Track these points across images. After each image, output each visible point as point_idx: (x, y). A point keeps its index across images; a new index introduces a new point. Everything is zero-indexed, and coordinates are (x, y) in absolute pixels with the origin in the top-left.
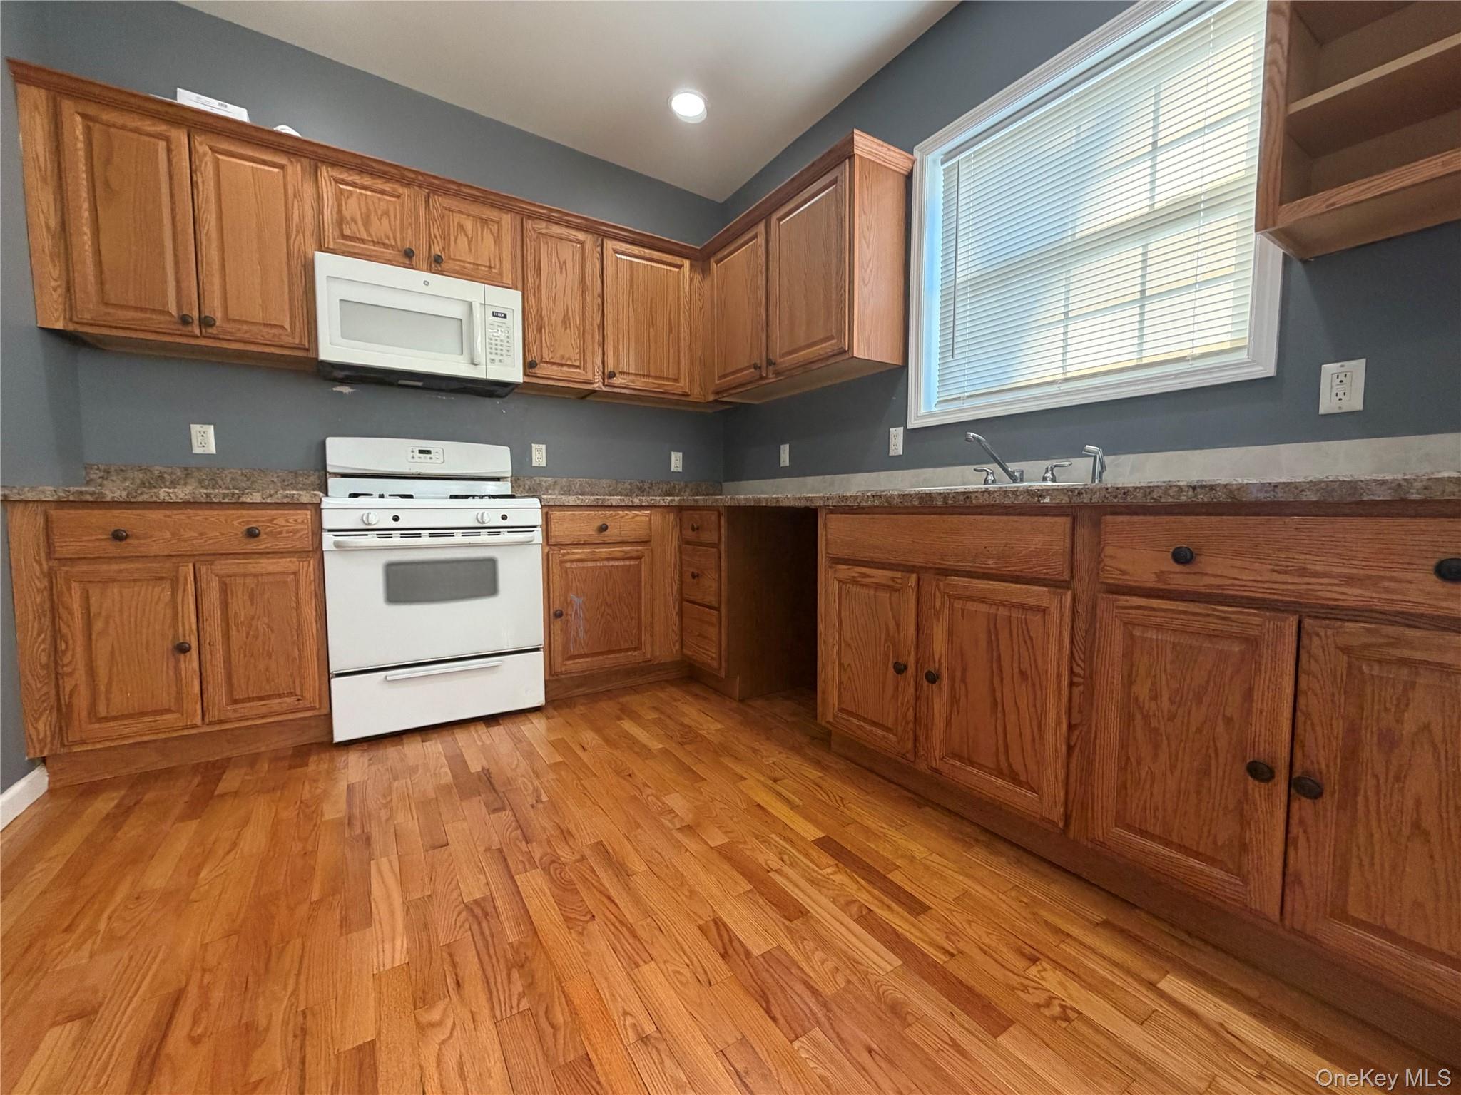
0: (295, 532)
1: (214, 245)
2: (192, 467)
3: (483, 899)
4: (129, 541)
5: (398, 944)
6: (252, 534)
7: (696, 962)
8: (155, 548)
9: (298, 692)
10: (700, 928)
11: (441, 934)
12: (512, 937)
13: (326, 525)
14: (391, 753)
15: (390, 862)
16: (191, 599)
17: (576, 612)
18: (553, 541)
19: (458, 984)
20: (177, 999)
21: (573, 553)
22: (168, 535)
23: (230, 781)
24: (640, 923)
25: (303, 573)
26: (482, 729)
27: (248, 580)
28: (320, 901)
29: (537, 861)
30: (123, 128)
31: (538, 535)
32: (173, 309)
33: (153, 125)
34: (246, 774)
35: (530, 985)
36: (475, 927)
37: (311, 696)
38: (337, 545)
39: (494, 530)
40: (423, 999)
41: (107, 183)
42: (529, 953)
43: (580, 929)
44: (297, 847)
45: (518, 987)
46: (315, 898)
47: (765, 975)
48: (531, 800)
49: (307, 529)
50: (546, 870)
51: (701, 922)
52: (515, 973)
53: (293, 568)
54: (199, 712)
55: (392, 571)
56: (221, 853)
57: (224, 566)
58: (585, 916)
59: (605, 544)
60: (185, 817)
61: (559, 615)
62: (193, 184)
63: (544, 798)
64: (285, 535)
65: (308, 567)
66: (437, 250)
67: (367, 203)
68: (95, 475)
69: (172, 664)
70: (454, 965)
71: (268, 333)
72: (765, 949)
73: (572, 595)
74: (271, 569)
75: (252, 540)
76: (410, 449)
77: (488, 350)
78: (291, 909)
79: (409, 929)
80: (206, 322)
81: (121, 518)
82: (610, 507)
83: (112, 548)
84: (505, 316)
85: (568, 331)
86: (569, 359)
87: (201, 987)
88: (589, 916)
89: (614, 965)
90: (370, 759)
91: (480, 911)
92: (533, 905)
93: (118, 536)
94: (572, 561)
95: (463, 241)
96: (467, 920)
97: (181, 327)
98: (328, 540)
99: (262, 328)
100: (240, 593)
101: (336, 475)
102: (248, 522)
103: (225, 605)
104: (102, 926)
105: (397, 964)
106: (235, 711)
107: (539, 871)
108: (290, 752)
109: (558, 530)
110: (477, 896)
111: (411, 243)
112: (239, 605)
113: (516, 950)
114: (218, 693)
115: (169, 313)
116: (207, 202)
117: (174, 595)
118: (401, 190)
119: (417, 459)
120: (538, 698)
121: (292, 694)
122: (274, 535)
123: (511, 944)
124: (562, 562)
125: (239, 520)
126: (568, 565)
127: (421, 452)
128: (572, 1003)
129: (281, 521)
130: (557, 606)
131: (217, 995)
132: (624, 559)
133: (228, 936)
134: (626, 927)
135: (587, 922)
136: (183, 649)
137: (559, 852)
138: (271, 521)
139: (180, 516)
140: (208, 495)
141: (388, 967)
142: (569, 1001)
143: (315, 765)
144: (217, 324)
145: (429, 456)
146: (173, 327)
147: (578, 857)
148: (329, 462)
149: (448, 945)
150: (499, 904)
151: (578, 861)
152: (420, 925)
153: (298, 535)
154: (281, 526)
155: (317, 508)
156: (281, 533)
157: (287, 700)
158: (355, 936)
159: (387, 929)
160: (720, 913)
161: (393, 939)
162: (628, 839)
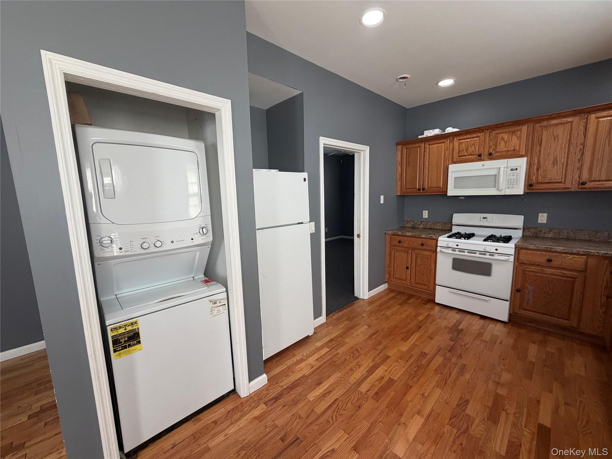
0: (432, 245)
1: (427, 170)
2: (423, 221)
3: (426, 353)
4: (401, 243)
5: (406, 348)
6: (422, 245)
7: (450, 399)
8: (405, 245)
9: (429, 286)
10: (461, 397)
11: (413, 352)
12: (423, 362)
13: (439, 245)
14: (446, 311)
15: (419, 334)
16: (410, 257)
17: (529, 292)
18: (520, 261)
19: (407, 361)
20: (377, 332)
21: (530, 268)
22: (407, 243)
23: (411, 301)
24: (449, 384)
25: (432, 256)
26: (477, 318)
27: (421, 255)
28: (403, 333)
29: (445, 356)
30: (412, 148)
31: (512, 259)
32: (417, 187)
33: (418, 144)
34: (414, 301)
35: (416, 371)
36: (419, 356)
37: (431, 288)
38: (441, 250)
39: (492, 254)
40: (401, 358)
41: (409, 162)
42: (422, 368)
43: (436, 373)
44: (408, 321)
45: (415, 369)
46: (403, 331)
47: (461, 416)
48: (463, 344)
49: (434, 245)
50: (445, 359)
51: (463, 397)
52: (417, 368)
53: (430, 254)
54: (409, 283)
55: (454, 260)
56: (398, 314)
57: (417, 251)
58: (440, 372)
59: (550, 267)
60: (399, 304)
61: (518, 291)
62: (424, 155)
63: (467, 346)
64: (429, 246)
65: (433, 255)
66: (491, 151)
67: (468, 144)
68: (405, 223)
69: (406, 271)
70: (409, 358)
71: (436, 189)
72: (471, 414)
73: (527, 285)
74: (426, 254)
75: (422, 246)
76: (480, 217)
77: (507, 184)
78: (398, 331)
79: (410, 347)
80: (424, 189)
81: (400, 238)
82: (556, 252)
83: (398, 244)
84: (517, 169)
85: (556, 167)
86: (555, 179)
87: (380, 333)
88: (441, 373)
89: (434, 383)
90: (439, 311)
91: (423, 355)
92: (433, 362)
93: (400, 242)
94: (530, 271)
95: (503, 144)
96: (419, 354)
97: (418, 191)
98: (439, 249)
99: (435, 188)
100: (419, 258)
101: (455, 225)
102: (422, 242)
103: (416, 261)
104: (378, 316)
105: (403, 350)
106: (416, 285)
107: (443, 358)
108: (426, 300)
109: (522, 257)
110: (426, 352)
111: (481, 152)
112: (419, 261)
113: (421, 365)
114: (413, 281)
115: (417, 188)
116: (426, 159)
117: (407, 255)
118: (479, 135)
119: (481, 221)
120: (505, 318)
121: (427, 286)
122: (427, 245)
123: (421, 364)
124: (523, 271)
125: (420, 241)
126: (527, 272)
127: (484, 218)
128: (419, 380)
129: (429, 242)
130: (519, 287)
131: (381, 335)
132: (563, 277)
133: (388, 328)
134: (445, 382)
135: (439, 373)
136: (407, 268)
137: (453, 359)
138: (427, 242)
139: (409, 239)
140: (415, 235)
141: (401, 350)
142: (419, 379)
143: (428, 306)
144: (426, 189)
145: (486, 219)
146: (417, 191)
147: (456, 363)
148: (453, 221)
149: (412, 355)
150: (427, 356)
151: (454, 363)
152: (411, 349)
153: (432, 246)
154: (429, 244)
155: (437, 240)
156: (429, 245)
157: (426, 287)
158: (402, 342)
159: (407, 345)
160: (471, 401)
161: (406, 347)
162: (474, 370)
